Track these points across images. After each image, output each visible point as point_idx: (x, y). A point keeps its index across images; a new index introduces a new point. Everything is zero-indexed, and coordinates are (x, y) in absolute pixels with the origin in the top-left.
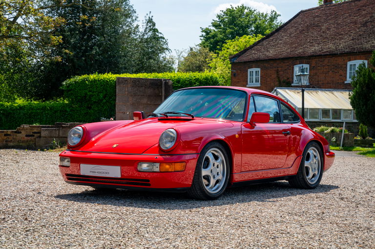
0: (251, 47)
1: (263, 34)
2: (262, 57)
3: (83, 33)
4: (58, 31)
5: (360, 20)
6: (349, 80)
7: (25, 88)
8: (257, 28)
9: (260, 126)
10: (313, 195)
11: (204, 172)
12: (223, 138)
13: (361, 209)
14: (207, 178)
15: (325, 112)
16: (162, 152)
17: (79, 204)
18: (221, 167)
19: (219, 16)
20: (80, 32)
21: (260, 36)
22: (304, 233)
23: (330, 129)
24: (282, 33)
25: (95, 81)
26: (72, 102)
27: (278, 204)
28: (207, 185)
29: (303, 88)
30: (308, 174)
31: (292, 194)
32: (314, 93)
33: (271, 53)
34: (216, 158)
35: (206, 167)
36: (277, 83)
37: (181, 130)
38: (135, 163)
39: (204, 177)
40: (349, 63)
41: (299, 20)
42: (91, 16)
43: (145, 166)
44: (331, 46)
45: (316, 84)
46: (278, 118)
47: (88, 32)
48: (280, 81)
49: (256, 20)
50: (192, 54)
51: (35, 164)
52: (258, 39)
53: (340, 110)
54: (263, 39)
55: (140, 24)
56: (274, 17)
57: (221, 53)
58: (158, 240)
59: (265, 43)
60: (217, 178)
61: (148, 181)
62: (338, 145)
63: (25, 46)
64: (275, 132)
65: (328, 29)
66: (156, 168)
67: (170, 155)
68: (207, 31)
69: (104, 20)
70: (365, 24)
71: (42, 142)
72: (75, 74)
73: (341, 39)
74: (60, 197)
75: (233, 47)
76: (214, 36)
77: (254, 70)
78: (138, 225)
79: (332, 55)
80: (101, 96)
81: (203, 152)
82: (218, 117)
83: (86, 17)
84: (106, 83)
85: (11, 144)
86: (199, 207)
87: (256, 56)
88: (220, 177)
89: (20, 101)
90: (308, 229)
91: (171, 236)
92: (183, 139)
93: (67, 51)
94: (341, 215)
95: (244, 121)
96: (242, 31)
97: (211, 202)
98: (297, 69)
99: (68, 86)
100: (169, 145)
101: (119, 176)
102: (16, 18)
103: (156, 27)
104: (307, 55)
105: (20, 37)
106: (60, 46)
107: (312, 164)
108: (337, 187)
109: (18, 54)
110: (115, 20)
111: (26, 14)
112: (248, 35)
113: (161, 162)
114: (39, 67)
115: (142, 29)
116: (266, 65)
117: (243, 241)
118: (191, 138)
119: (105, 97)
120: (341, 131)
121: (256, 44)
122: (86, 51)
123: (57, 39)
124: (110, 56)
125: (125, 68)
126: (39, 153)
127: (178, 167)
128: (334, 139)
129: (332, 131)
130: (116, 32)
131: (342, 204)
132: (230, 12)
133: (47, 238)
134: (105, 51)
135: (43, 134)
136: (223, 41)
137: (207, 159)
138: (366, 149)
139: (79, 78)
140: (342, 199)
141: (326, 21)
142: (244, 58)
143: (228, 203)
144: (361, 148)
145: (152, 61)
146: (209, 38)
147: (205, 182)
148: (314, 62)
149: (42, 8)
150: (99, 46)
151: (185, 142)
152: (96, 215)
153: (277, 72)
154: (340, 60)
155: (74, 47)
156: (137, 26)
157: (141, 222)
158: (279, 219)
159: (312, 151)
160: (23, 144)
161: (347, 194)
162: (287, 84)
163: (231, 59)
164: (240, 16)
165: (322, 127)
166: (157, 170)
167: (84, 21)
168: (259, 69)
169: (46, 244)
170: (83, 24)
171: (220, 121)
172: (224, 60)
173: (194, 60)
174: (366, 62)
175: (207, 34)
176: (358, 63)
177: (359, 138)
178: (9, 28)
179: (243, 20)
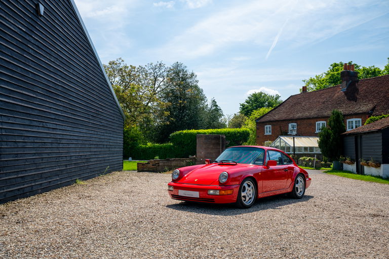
0: (266, 114)
1: (272, 107)
2: (272, 119)
3: (180, 110)
4: (168, 109)
5: (321, 100)
6: (317, 131)
7: (152, 138)
8: (269, 103)
9: (272, 167)
10: (300, 203)
11: (243, 194)
12: (252, 175)
13: (325, 212)
14: (244, 197)
15: (306, 148)
16: (220, 184)
17: (179, 211)
18: (252, 190)
19: (249, 98)
20: (178, 109)
21: (271, 109)
22: (296, 231)
23: (308, 158)
24: (282, 107)
25: (186, 133)
26: (174, 144)
27: (282, 210)
28: (245, 201)
29: (294, 137)
30: (297, 191)
31: (290, 203)
32: (299, 138)
33: (277, 117)
34: (249, 186)
35: (244, 191)
36: (280, 133)
37: (230, 172)
38: (207, 190)
39: (243, 196)
40: (317, 123)
41: (290, 100)
42: (184, 100)
43: (211, 192)
44: (307, 114)
45: (300, 134)
46: (281, 161)
47: (183, 109)
48: (281, 132)
49: (268, 99)
50: (236, 117)
51: (157, 182)
52: (270, 110)
53: (313, 147)
54: (272, 110)
55: (209, 103)
56: (278, 97)
57: (251, 117)
58: (219, 237)
59: (273, 112)
60: (250, 197)
61: (213, 199)
62: (313, 167)
63: (152, 116)
64: (280, 170)
65: (306, 105)
66: (218, 193)
67: (225, 186)
68: (243, 105)
69: (190, 102)
70: (324, 103)
71: (160, 168)
72: (176, 130)
73: (312, 110)
74: (169, 206)
75: (257, 114)
76: (247, 108)
77: (268, 126)
78: (209, 226)
79: (309, 118)
80: (189, 141)
81: (242, 183)
82: (250, 163)
83: (181, 101)
84: (191, 134)
85: (145, 169)
86: (240, 214)
87: (269, 119)
88: (251, 196)
89: (149, 144)
90: (298, 228)
91: (225, 235)
92: (231, 176)
93: (172, 119)
94: (315, 217)
95: (263, 165)
96: (261, 105)
97: (247, 210)
98: (290, 125)
99: (173, 136)
100: (224, 180)
101: (198, 197)
102: (148, 103)
103: (217, 104)
104: (295, 118)
105: (149, 113)
106: (168, 117)
107: (300, 186)
108: (312, 197)
109: (148, 120)
110: (196, 102)
111: (153, 101)
112: (264, 107)
113: (220, 190)
114: (159, 127)
115: (209, 106)
116: (274, 123)
117: (264, 238)
118: (236, 176)
119: (191, 142)
120: (314, 159)
121: (268, 113)
122: (181, 118)
123: (167, 113)
124: (193, 121)
125: (201, 126)
126: (158, 174)
127: (229, 192)
128: (310, 164)
129: (310, 159)
130: (196, 108)
131: (316, 209)
132: (255, 95)
133: (163, 235)
134: (191, 118)
135: (160, 164)
136: (252, 110)
137: (244, 187)
138: (327, 168)
139: (178, 132)
140: (315, 206)
141: (304, 101)
142: (262, 120)
143: (256, 211)
144: (324, 168)
145: (215, 122)
146: (244, 109)
147: (243, 199)
148: (299, 122)
149: (160, 98)
150: (188, 116)
151: (233, 178)
152: (187, 220)
153: (280, 127)
154: (312, 121)
155: (176, 117)
156: (207, 105)
157: (210, 225)
158: (283, 222)
159: (299, 179)
160: (151, 170)
161: (318, 202)
162: (286, 134)
163: (255, 120)
164: (260, 97)
165: (304, 157)
166: (218, 194)
167: (180, 103)
168: (270, 126)
169: (162, 239)
170: (180, 105)
171: (251, 166)
172: (252, 120)
173: (237, 121)
174: (325, 122)
175: (243, 106)
176: (321, 122)
177: (323, 163)
178: (144, 109)
179: (262, 100)
